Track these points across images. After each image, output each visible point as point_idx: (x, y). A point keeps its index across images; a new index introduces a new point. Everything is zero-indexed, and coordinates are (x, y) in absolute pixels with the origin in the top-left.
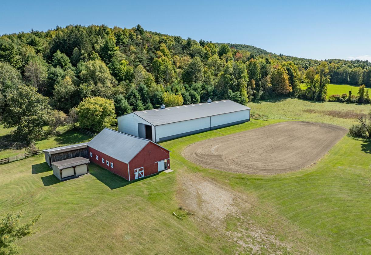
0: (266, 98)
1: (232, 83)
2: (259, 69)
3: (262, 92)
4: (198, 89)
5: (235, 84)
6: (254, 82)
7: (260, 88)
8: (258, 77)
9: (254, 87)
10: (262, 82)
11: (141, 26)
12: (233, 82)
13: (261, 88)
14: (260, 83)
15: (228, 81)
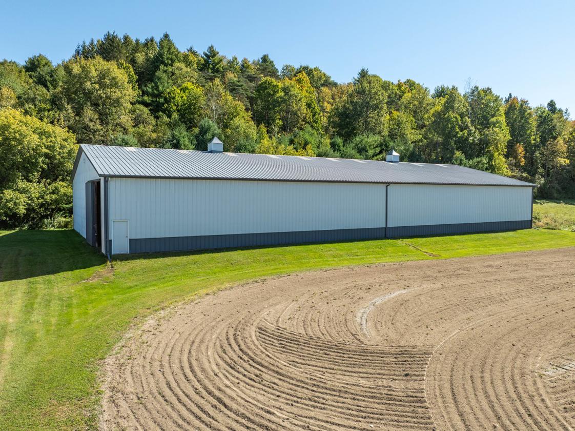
0: (555, 195)
1: (466, 135)
2: (534, 122)
3: (542, 181)
4: (368, 148)
5: (474, 141)
6: (520, 149)
7: (538, 168)
8: (533, 142)
9: (522, 164)
10: (542, 154)
11: (269, 57)
12: (469, 134)
13: (541, 170)
14: (537, 157)
15: (454, 127)
